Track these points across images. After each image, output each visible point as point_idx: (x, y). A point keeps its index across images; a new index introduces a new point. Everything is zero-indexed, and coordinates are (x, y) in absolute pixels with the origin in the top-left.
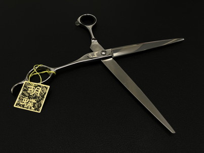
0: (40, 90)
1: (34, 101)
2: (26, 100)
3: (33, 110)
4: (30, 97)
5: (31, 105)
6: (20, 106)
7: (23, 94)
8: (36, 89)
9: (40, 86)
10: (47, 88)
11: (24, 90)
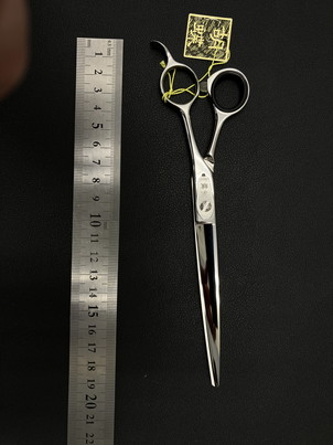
0: (218, 48)
1: (201, 43)
2: (200, 29)
3: (187, 44)
4: (206, 34)
5: (194, 40)
6: (192, 23)
7: (210, 21)
8: (220, 42)
9: (225, 46)
10: (223, 58)
11: (216, 22)
